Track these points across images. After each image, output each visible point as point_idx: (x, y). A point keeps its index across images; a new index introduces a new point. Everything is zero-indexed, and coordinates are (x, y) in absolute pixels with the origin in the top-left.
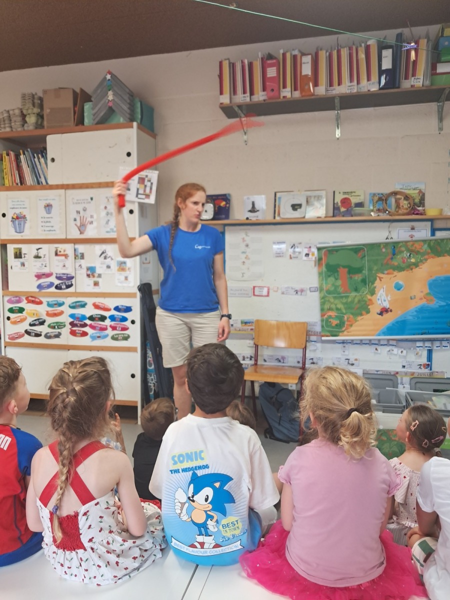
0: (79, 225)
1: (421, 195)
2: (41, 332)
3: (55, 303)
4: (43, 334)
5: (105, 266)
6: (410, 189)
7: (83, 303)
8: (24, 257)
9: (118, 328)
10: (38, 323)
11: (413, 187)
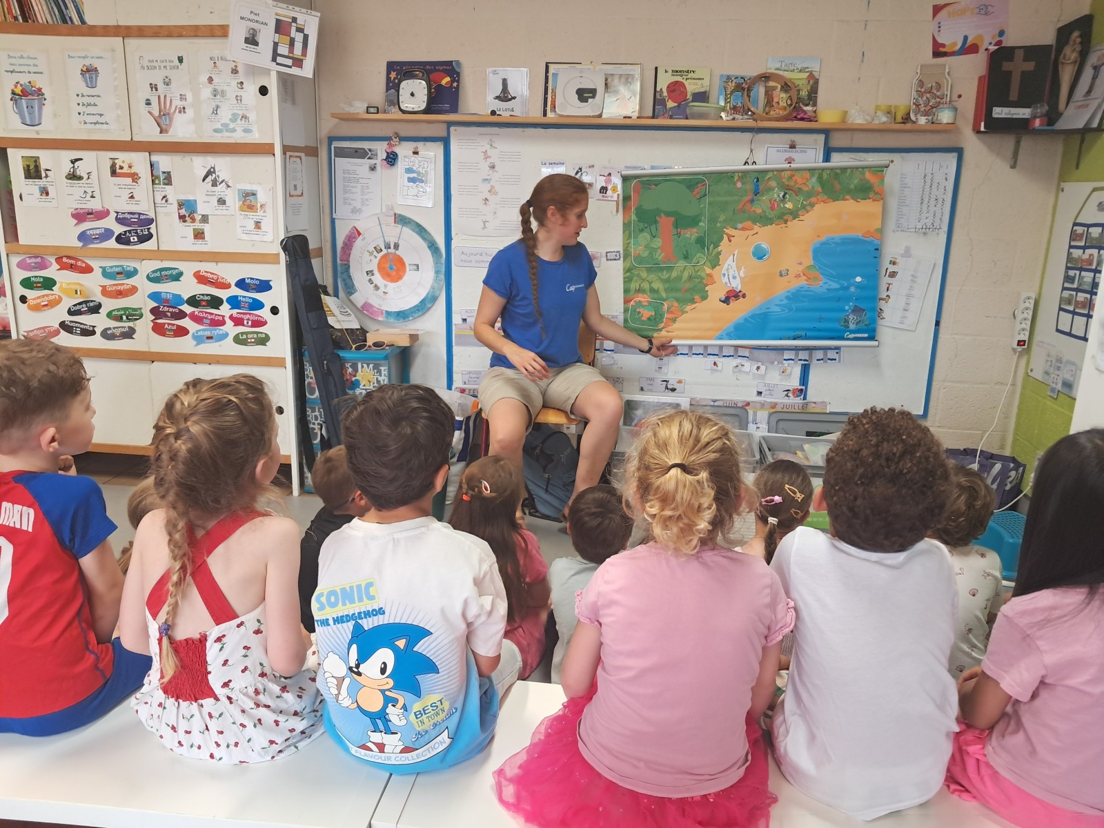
0: (156, 113)
1: (811, 82)
2: (94, 327)
3: (117, 270)
4: (98, 331)
5: (214, 200)
6: (793, 71)
7: (174, 272)
8: (47, 176)
9: (245, 322)
10: (86, 309)
11: (800, 67)
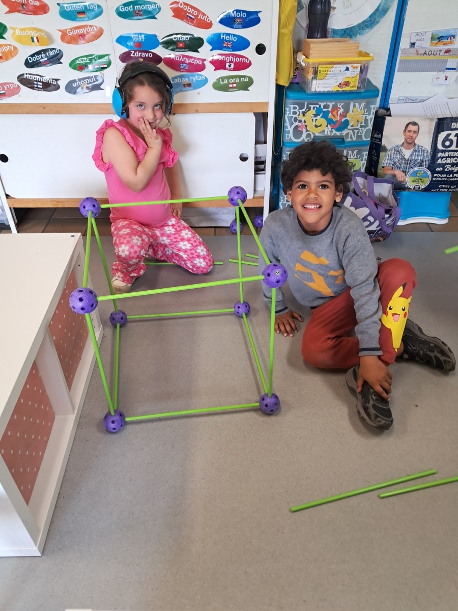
2: (57, 80)
3: (78, 8)
4: (62, 84)
7: (150, 8)
9: (227, 66)
10: (46, 59)
